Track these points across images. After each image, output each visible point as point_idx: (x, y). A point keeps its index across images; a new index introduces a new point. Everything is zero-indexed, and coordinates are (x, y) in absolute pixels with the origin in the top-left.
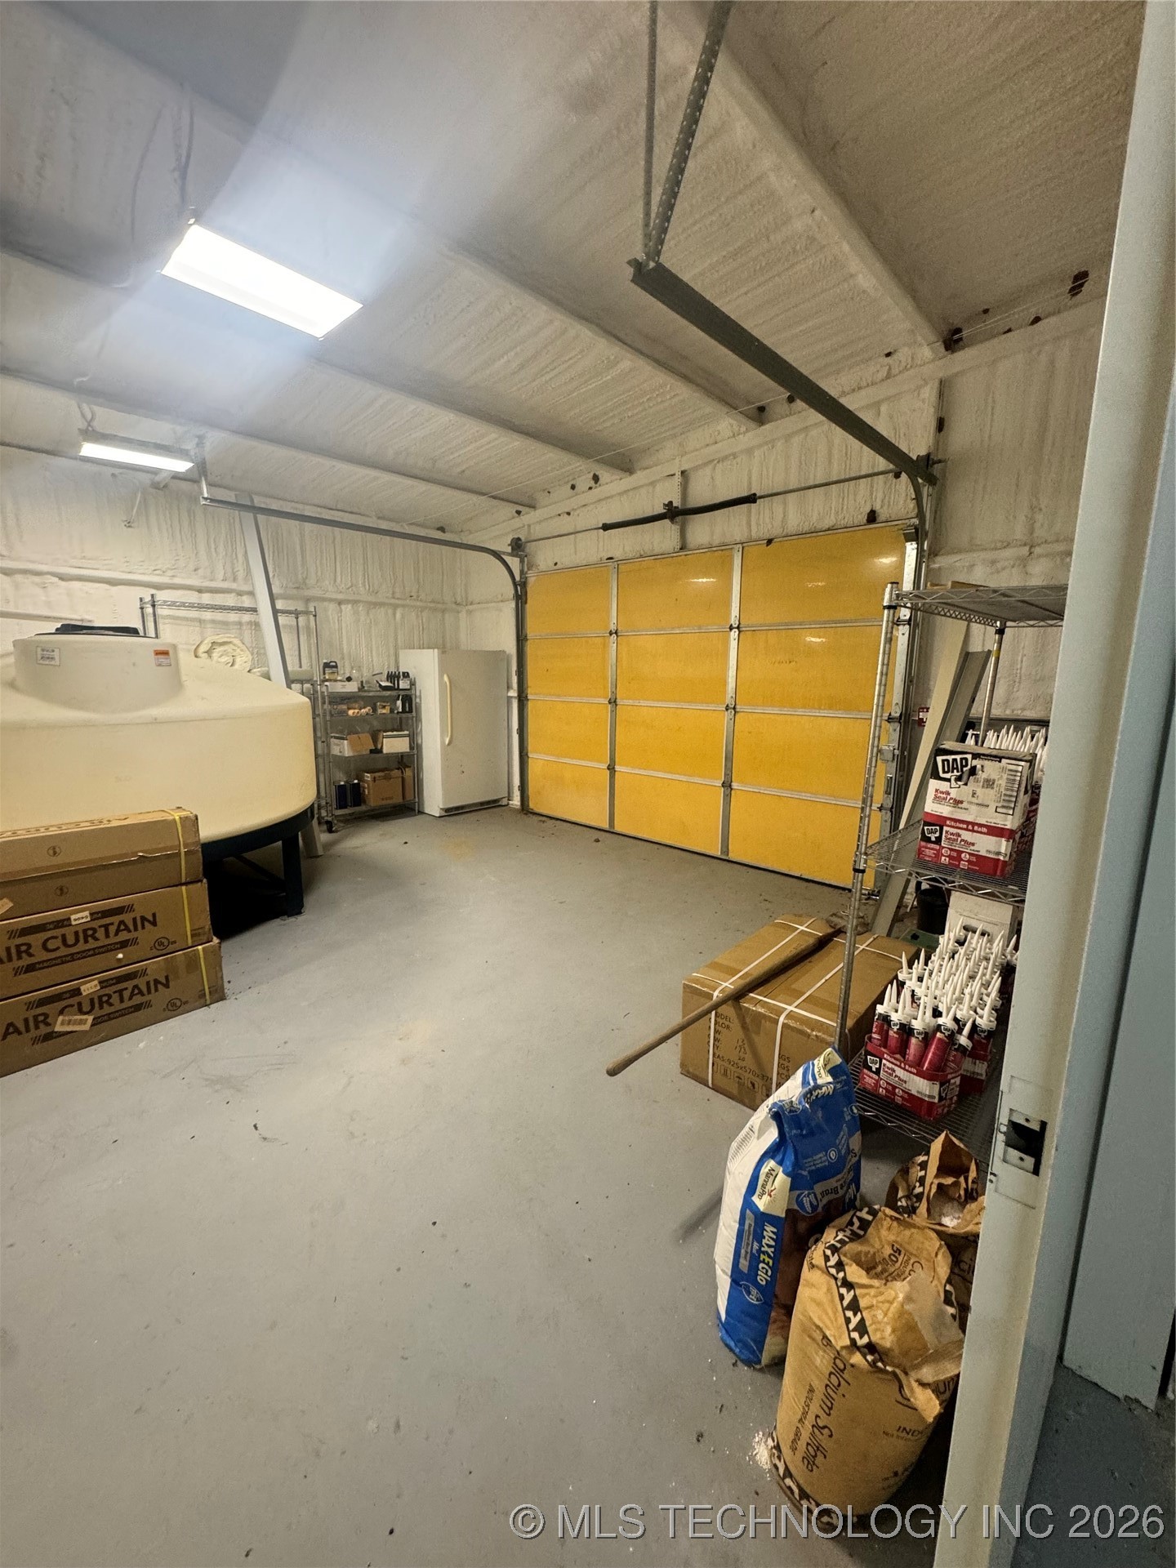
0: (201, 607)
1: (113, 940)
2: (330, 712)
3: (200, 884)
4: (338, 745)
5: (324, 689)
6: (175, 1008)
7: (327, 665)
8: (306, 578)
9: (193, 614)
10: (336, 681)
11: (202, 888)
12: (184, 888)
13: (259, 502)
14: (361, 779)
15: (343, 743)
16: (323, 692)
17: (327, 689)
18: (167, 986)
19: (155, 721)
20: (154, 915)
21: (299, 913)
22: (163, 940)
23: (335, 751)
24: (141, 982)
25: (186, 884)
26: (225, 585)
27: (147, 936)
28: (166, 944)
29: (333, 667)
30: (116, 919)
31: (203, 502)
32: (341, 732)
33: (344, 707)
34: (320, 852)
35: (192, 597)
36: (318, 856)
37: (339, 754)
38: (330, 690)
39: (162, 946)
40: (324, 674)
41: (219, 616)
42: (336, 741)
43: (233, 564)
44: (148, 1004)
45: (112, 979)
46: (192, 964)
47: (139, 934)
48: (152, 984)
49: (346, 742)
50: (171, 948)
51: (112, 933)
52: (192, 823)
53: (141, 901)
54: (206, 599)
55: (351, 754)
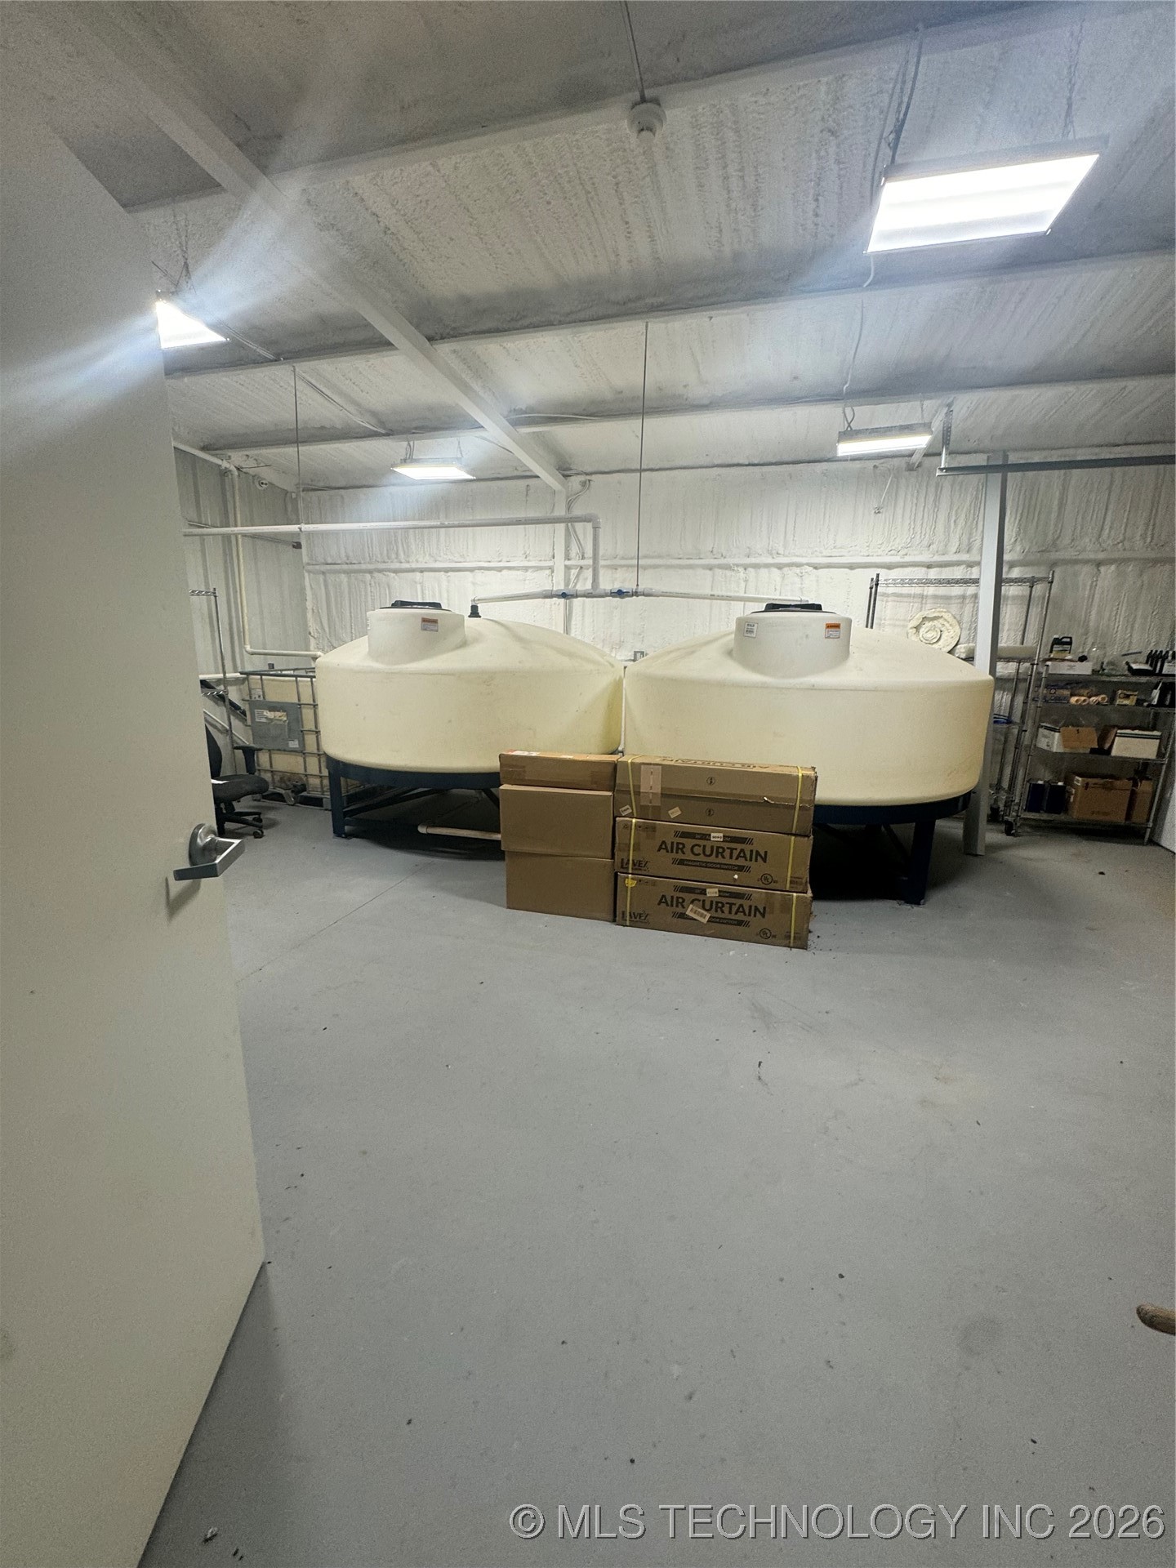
0: (929, 582)
1: (733, 862)
2: (1045, 698)
3: (806, 839)
4: (1045, 737)
5: (1043, 670)
6: (765, 937)
7: (1057, 642)
8: (1058, 538)
9: (917, 590)
10: (1063, 660)
11: (807, 843)
12: (793, 838)
13: (1013, 458)
14: (1068, 781)
15: (1053, 736)
16: (1039, 673)
17: (1047, 670)
18: (763, 915)
19: (813, 688)
20: (766, 852)
21: (918, 904)
22: (769, 877)
23: (1042, 743)
24: (746, 903)
25: (795, 835)
26: (955, 558)
27: (758, 868)
28: (770, 881)
29: (1067, 643)
30: (739, 846)
31: (938, 473)
32: (1056, 722)
33: (1067, 693)
34: (980, 850)
35: (919, 573)
36: (977, 855)
37: (1046, 748)
38: (1050, 672)
39: (767, 881)
40: (1051, 652)
41: (942, 591)
42: (1046, 732)
43: (971, 534)
44: (747, 924)
45: (728, 892)
46: (786, 906)
47: (752, 864)
48: (753, 908)
49: (1057, 734)
50: (773, 885)
51: (735, 855)
52: (811, 782)
53: (762, 839)
54: (933, 574)
55: (1061, 750)
